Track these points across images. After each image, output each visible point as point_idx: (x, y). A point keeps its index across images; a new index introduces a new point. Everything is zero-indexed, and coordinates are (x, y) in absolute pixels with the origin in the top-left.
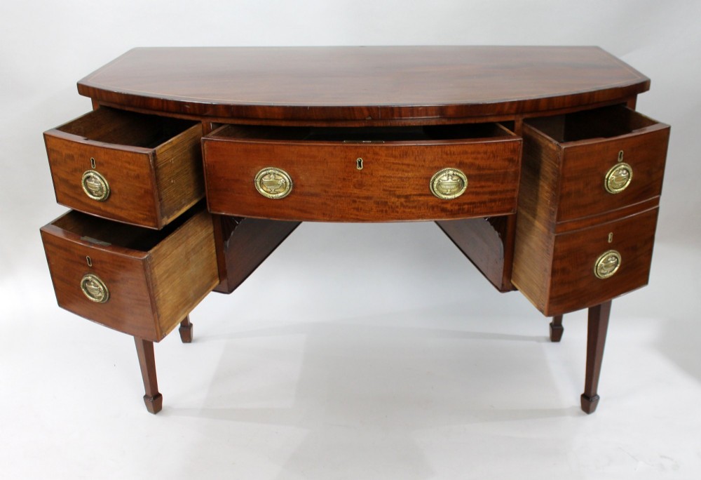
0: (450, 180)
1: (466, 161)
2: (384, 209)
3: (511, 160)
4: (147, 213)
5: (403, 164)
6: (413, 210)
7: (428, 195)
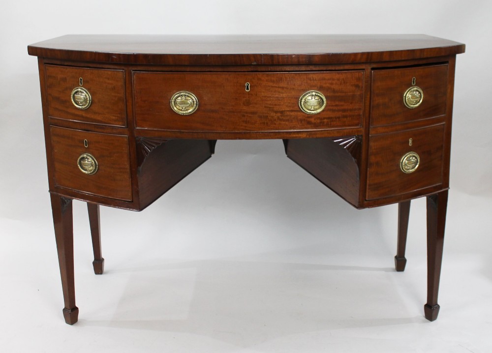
0: (313, 99)
1: (324, 85)
2: (266, 122)
3: (357, 86)
4: (118, 115)
5: (279, 87)
6: (287, 123)
7: (297, 111)
